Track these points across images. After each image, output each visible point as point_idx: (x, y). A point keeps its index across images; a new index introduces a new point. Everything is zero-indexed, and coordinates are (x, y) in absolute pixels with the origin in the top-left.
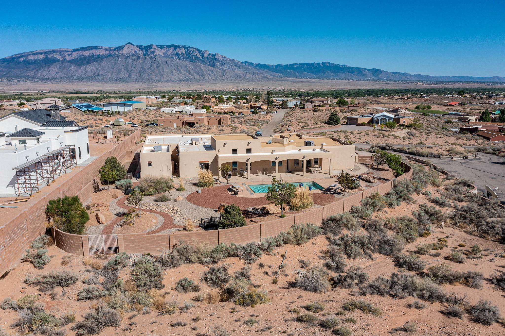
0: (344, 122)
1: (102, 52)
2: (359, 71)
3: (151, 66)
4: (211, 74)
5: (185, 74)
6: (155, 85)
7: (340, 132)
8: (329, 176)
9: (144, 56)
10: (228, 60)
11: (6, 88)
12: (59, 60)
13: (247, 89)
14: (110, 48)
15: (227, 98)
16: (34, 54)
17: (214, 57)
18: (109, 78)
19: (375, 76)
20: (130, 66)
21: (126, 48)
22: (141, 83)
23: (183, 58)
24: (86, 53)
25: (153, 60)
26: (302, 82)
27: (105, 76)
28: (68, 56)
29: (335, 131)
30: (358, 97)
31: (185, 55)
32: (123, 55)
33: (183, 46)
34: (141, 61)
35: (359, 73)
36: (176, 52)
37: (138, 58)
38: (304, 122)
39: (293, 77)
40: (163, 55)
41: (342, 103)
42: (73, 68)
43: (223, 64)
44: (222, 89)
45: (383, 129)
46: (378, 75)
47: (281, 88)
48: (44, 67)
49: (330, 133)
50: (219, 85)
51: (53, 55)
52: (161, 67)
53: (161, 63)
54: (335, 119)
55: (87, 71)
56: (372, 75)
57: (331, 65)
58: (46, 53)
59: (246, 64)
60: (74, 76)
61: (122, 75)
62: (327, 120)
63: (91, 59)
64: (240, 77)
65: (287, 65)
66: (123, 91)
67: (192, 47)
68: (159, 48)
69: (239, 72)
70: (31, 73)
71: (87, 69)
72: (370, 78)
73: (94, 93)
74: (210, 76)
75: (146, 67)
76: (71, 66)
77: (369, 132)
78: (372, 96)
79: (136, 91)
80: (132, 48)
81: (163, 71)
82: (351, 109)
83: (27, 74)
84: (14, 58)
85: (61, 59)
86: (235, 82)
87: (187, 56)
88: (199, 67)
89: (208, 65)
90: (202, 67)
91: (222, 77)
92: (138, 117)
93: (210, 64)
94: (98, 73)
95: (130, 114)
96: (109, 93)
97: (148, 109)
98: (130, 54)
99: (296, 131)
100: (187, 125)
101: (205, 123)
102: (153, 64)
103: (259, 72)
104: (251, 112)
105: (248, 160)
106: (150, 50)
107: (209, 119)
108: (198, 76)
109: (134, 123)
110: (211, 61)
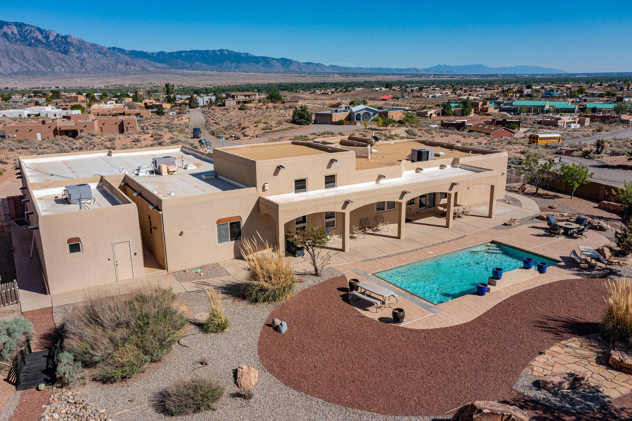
4: (64, 64)
5: (21, 65)
10: (88, 45)
13: (121, 85)
17: (66, 40)
19: (285, 68)
23: (16, 41)
26: (195, 75)
31: (18, 37)
33: (13, 23)
35: (266, 63)
36: (2, 31)
41: (275, 97)
43: (80, 50)
44: (84, 86)
50: (78, 80)
57: (230, 53)
59: (115, 51)
64: (108, 70)
67: (29, 25)
69: (105, 62)
74: (63, 67)
82: (287, 105)
86: (101, 75)
87: (21, 37)
88: (43, 53)
89: (57, 51)
90: (47, 54)
91: (81, 68)
93: (60, 50)
99: (259, 136)
100: (61, 135)
101: (97, 129)
103: (134, 62)
104: (153, 112)
105: (345, 206)
107: (103, 122)
108: (43, 67)
110: (61, 46)
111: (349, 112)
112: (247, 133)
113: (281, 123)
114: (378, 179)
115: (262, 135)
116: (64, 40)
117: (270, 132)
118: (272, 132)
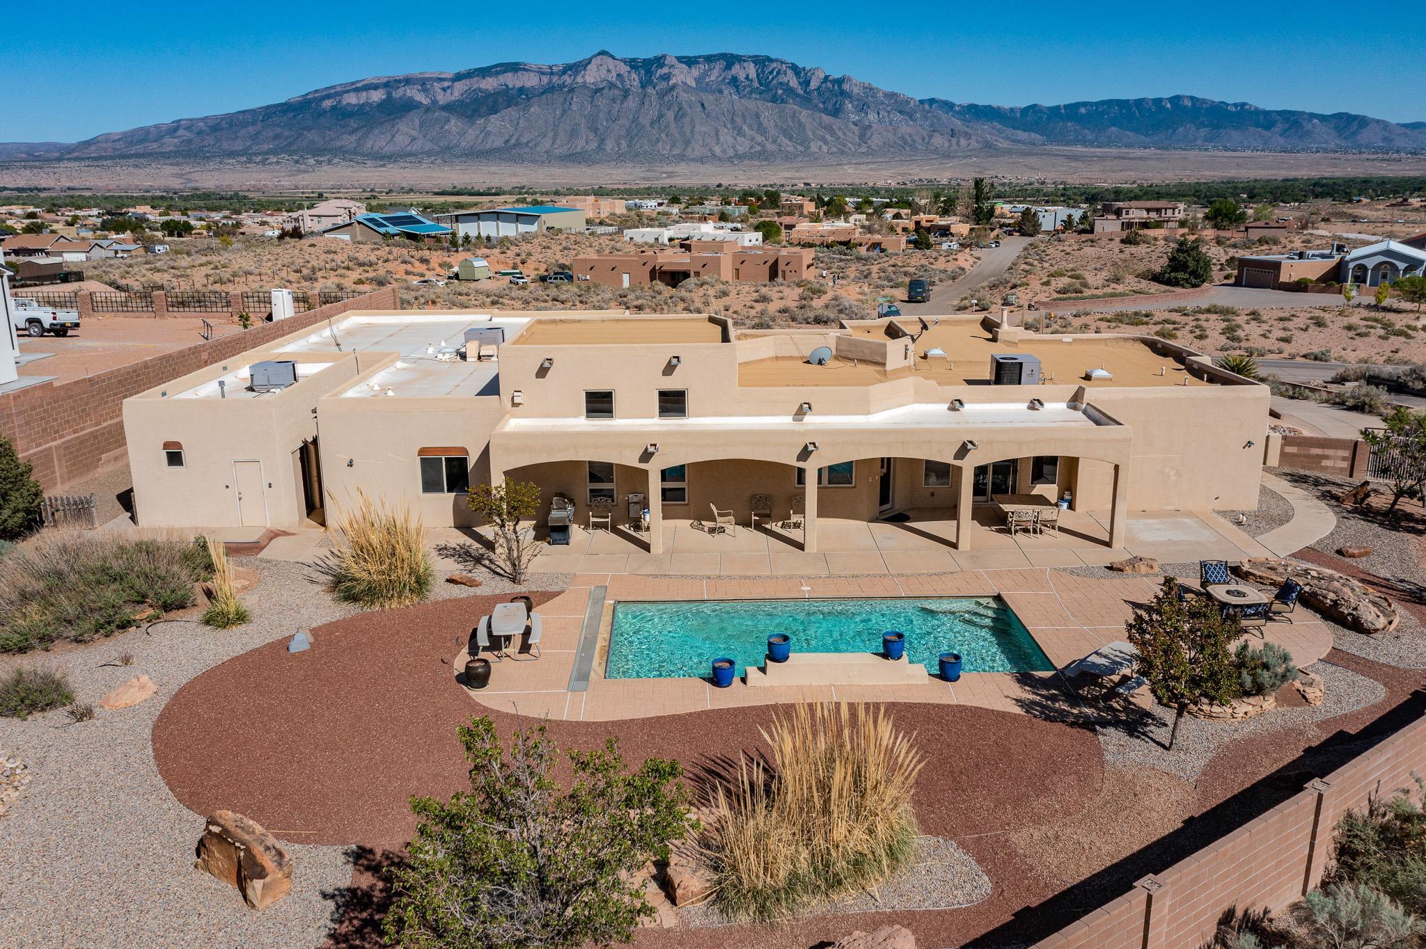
0: (1226, 277)
1: (530, 81)
2: (1292, 122)
3: (661, 116)
4: (828, 137)
5: (752, 139)
6: (669, 169)
7: (1209, 311)
8: (1105, 556)
9: (643, 87)
10: (880, 95)
11: (286, 182)
12: (418, 105)
13: (931, 181)
14: (551, 68)
15: (857, 203)
16: (357, 90)
17: (840, 87)
18: (547, 152)
19: (1345, 138)
20: (601, 115)
21: (592, 67)
22: (631, 165)
23: (751, 92)
24: (489, 84)
25: (666, 99)
26: (1102, 158)
27: (536, 145)
28: (442, 93)
29: (1185, 308)
30: (1281, 204)
31: (756, 84)
32: (584, 86)
33: (750, 57)
34: (632, 103)
35: (1290, 128)
36: (729, 74)
37: (626, 93)
38: (1069, 274)
39: (1075, 142)
40: (694, 84)
41: (1226, 216)
42: (454, 124)
43: (863, 107)
44: (857, 181)
45: (1386, 302)
46: (1354, 133)
47: (1035, 177)
48: (382, 124)
49: (1167, 316)
50: (850, 170)
51: (405, 91)
52: (687, 120)
53: (688, 109)
54: (1191, 264)
55: (489, 133)
56: (1334, 133)
57: (1198, 105)
58: (387, 85)
59: (934, 106)
60: (457, 146)
61: (580, 144)
62: (1158, 269)
63: (501, 100)
64: (913, 147)
65: (1059, 106)
66: (581, 189)
67: (777, 60)
68: (684, 66)
69: (909, 130)
70: (349, 141)
71: (489, 128)
73: (504, 193)
74: (826, 143)
75: (645, 120)
76: (448, 121)
77: (1327, 316)
78: (1329, 200)
79: (615, 187)
80: (611, 67)
81: (692, 132)
82: (1255, 235)
83: (338, 144)
84: (309, 102)
85: (425, 101)
86: (897, 159)
87: (761, 84)
88: (794, 116)
89: (820, 111)
90: (801, 118)
91: (860, 145)
92: (542, 256)
93: (826, 109)
94: (517, 139)
95: (523, 244)
96: (542, 194)
97: (587, 232)
98: (604, 83)
99: (1036, 306)
100: (661, 280)
101: (727, 273)
102: (664, 110)
103: (969, 130)
104: (909, 242)
105: (646, 456)
106: (659, 71)
107: (742, 259)
108: (789, 143)
109: (525, 272)
110: (829, 99)
111: (1337, 258)
112: (1012, 299)
113: (1117, 280)
114: (800, 413)
115: (1045, 304)
116: (836, 87)
117: (1070, 298)
118: (1075, 299)
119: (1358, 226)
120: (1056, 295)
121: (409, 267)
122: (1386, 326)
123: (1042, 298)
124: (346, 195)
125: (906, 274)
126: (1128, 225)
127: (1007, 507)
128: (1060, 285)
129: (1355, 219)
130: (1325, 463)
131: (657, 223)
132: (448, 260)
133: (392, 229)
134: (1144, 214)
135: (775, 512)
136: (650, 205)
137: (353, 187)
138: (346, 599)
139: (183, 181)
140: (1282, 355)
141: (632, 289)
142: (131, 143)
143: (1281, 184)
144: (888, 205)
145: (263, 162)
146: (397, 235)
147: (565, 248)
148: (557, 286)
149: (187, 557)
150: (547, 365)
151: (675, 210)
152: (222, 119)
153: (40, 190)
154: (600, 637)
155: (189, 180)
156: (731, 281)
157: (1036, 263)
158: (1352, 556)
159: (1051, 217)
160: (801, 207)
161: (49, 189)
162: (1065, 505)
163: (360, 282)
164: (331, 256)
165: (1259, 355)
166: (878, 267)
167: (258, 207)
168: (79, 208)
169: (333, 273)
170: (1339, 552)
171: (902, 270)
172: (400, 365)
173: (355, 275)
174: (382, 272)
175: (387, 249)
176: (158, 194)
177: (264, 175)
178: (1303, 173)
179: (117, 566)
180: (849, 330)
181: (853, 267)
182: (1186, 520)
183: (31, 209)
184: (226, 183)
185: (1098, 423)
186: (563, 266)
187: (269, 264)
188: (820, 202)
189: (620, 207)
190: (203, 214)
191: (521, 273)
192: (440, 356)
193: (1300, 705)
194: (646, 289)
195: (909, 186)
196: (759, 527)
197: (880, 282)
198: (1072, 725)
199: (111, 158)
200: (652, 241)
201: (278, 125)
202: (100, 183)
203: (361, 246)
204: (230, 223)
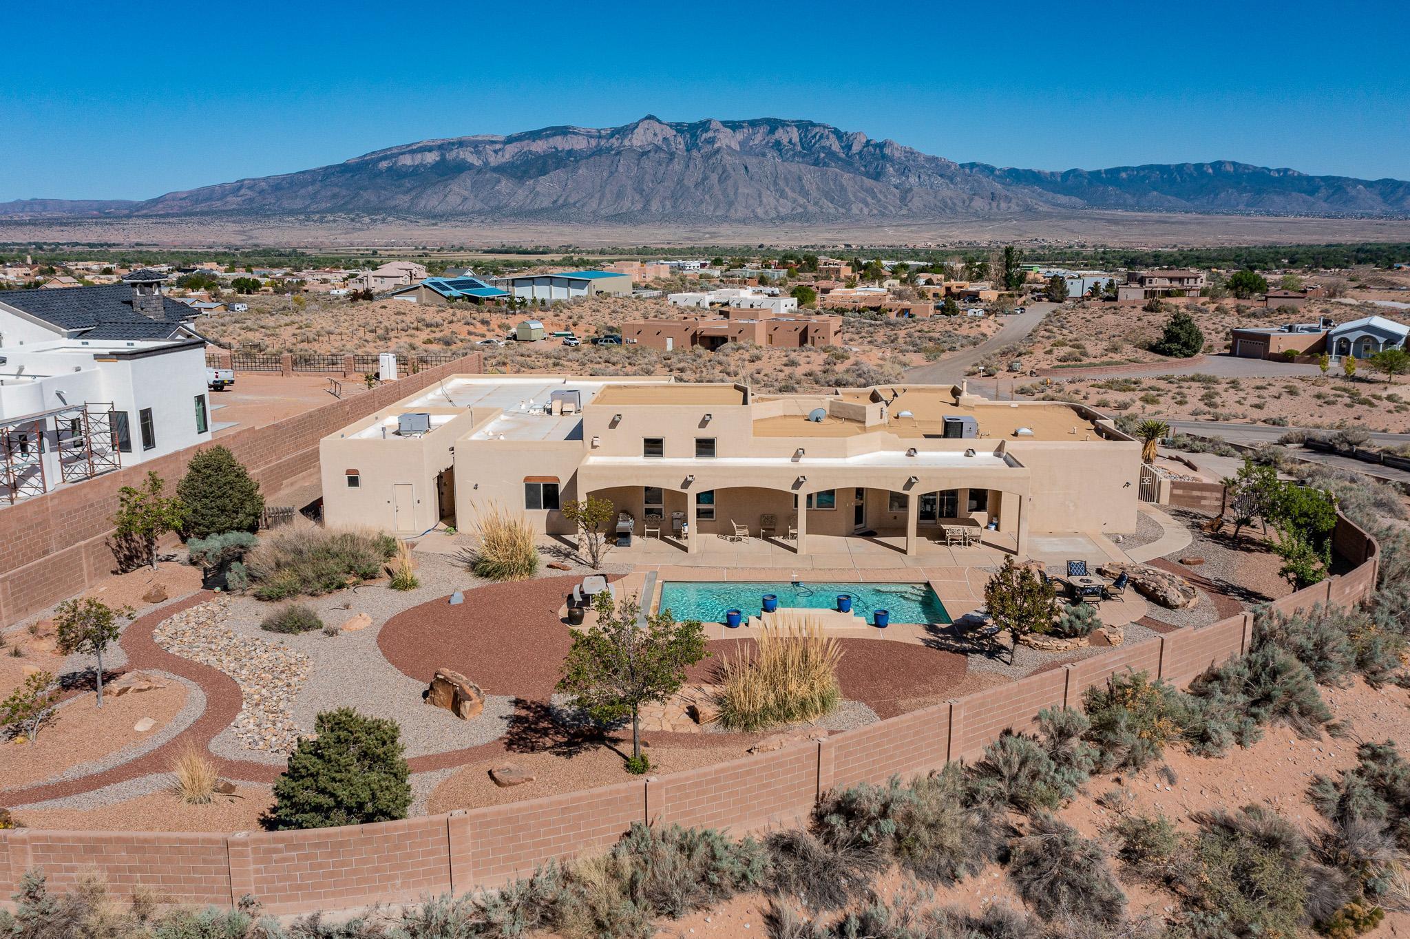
0: (1225, 347)
1: (579, 144)
2: (1336, 188)
3: (705, 178)
4: (869, 199)
5: (795, 201)
6: (712, 229)
7: (1193, 379)
9: (688, 150)
10: (921, 159)
11: (342, 240)
12: (470, 167)
13: (971, 243)
14: (599, 131)
15: (894, 267)
16: (413, 152)
17: (881, 151)
18: (593, 212)
19: (1391, 204)
20: (647, 177)
21: (640, 130)
22: (675, 226)
23: (794, 156)
24: (539, 146)
25: (711, 162)
26: (1143, 222)
27: (583, 206)
28: (494, 155)
29: (1172, 377)
30: (1322, 270)
31: (799, 148)
32: (631, 149)
33: (793, 122)
34: (677, 166)
35: (1334, 194)
36: (773, 138)
37: (672, 155)
38: (1071, 344)
39: (1116, 206)
40: (738, 148)
41: (1247, 285)
42: (505, 185)
43: (904, 171)
44: (897, 243)
46: (1400, 200)
47: (1075, 240)
48: (434, 184)
49: (1154, 383)
50: (890, 232)
51: (458, 153)
52: (730, 183)
53: (732, 172)
54: (1183, 335)
55: (538, 194)
56: (1379, 199)
57: (1240, 170)
58: (440, 147)
59: (974, 170)
60: (506, 206)
61: (626, 204)
62: (1155, 342)
63: (550, 162)
64: (954, 210)
65: (1099, 171)
66: (626, 248)
67: (820, 125)
68: (728, 130)
69: (949, 193)
70: (402, 200)
71: (538, 189)
72: (1372, 208)
73: (551, 252)
74: (867, 205)
75: (689, 182)
76: (499, 181)
77: (1301, 385)
78: (1372, 267)
79: (659, 246)
80: (658, 131)
81: (736, 193)
82: (1274, 304)
83: (393, 203)
85: (477, 163)
86: (937, 221)
87: (804, 148)
88: (835, 180)
89: (862, 174)
90: (843, 181)
91: (901, 208)
92: (592, 318)
93: (867, 172)
94: (565, 200)
95: (575, 307)
96: (588, 253)
97: (633, 296)
98: (651, 147)
99: (1038, 373)
100: (701, 344)
101: (761, 338)
102: (709, 173)
103: (1010, 194)
104: (937, 308)
105: (686, 484)
106: (704, 135)
107: (775, 326)
108: (830, 205)
109: (577, 334)
110: (871, 163)
111: (1323, 332)
112: (1016, 366)
113: (1115, 349)
114: (797, 456)
115: (1045, 371)
116: (878, 151)
117: (1069, 366)
118: (1073, 367)
119: (1393, 294)
120: (1057, 363)
121: (471, 328)
122: (1354, 395)
123: (1044, 365)
124: (399, 253)
125: (930, 339)
126: (1151, 294)
127: (945, 527)
128: (1062, 354)
129: (1392, 286)
130: (1203, 502)
131: (699, 287)
132: (507, 322)
133: (455, 293)
134: (1167, 283)
135: (777, 528)
136: (693, 265)
137: (406, 244)
138: (481, 575)
139: (244, 238)
140: (1245, 420)
141: (675, 351)
142: (197, 202)
143: (1325, 250)
144: (923, 270)
145: (321, 220)
146: (459, 298)
147: (614, 312)
148: (607, 348)
149: (375, 545)
150: (617, 419)
151: (716, 272)
152: (284, 179)
153: (109, 246)
154: (653, 601)
155: (251, 238)
156: (764, 346)
157: (1055, 330)
158: (1189, 563)
159: (1079, 283)
160: (838, 271)
161: (118, 245)
162: (993, 527)
163: (429, 342)
164: (400, 317)
165: (1224, 420)
166: (905, 332)
167: (317, 264)
168: (149, 263)
169: (404, 333)
170: (1181, 561)
171: (927, 335)
172: (503, 417)
173: (424, 335)
174: (447, 333)
175: (451, 311)
176: (221, 250)
177: (321, 233)
178: (1347, 238)
179: (336, 548)
180: (841, 396)
181: (882, 332)
182: (1079, 539)
183: (106, 265)
184: (285, 240)
185: (1011, 466)
186: (611, 329)
187: (346, 324)
188: (856, 266)
189: (663, 270)
190: (266, 271)
191: (573, 335)
192: (532, 411)
193: (1106, 645)
194: (688, 352)
195: (949, 248)
196: (766, 538)
197: (905, 347)
198: (954, 652)
199: (177, 215)
200: (694, 305)
201: (337, 185)
202: (166, 239)
203: (427, 308)
204: (295, 280)
